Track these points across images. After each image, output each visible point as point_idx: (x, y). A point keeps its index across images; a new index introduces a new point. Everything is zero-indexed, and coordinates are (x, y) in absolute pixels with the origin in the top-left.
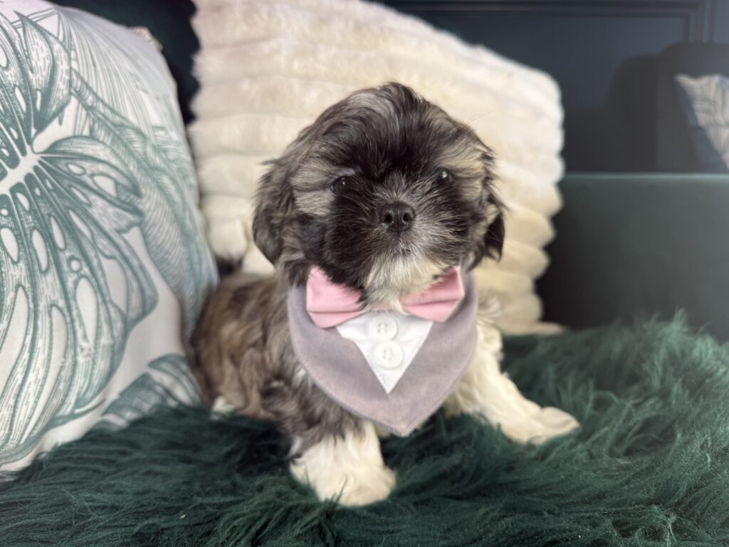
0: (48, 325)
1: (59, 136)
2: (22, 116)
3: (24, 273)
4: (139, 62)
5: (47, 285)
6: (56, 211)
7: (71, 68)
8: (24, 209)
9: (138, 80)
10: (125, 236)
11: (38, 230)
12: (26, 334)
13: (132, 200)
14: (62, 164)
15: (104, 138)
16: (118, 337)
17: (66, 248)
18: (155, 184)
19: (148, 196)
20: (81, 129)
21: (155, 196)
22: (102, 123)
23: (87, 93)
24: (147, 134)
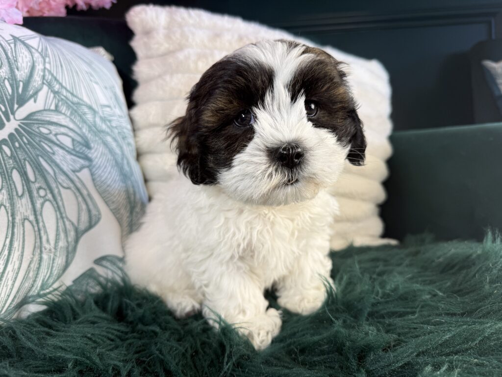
0: (22, 232)
1: (34, 110)
2: (9, 97)
3: (6, 197)
4: (93, 66)
5: (22, 205)
6: (30, 157)
7: (45, 68)
8: (7, 156)
9: (92, 75)
10: (78, 174)
11: (16, 169)
12: (6, 238)
13: (84, 151)
14: (35, 127)
15: (65, 111)
16: (71, 242)
17: (36, 181)
18: (101, 141)
19: (95, 149)
20: (49, 106)
21: (101, 149)
22: (65, 102)
23: (55, 83)
24: (97, 109)
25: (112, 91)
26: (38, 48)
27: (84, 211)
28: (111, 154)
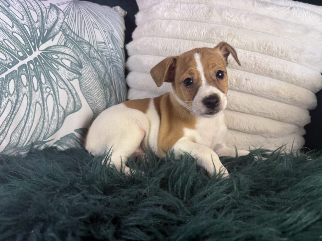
0: (34, 109)
1: (51, 45)
2: (37, 38)
3: (28, 90)
5: (36, 95)
6: (44, 71)
7: (64, 21)
8: (32, 69)
10: (71, 82)
11: (35, 76)
12: (26, 110)
13: (77, 69)
14: (50, 55)
15: (70, 46)
16: (61, 118)
17: (45, 83)
18: (90, 64)
19: (85, 68)
20: (60, 43)
21: (89, 68)
22: (71, 40)
23: (68, 30)
24: (93, 45)
25: (110, 33)
26: (64, 10)
27: (71, 102)
28: (96, 71)
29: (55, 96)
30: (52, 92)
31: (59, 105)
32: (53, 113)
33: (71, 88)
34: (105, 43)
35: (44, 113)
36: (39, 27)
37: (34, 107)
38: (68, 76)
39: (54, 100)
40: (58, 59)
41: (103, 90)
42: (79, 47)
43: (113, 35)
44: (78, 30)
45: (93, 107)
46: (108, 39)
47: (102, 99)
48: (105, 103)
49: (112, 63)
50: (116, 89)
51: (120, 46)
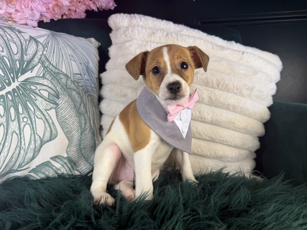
0: (11, 138)
1: (30, 77)
2: (17, 70)
5: (13, 125)
7: (43, 54)
8: (9, 100)
10: (47, 111)
11: (13, 107)
13: (54, 99)
14: (28, 86)
15: (48, 77)
16: (37, 146)
18: (67, 94)
19: (62, 98)
20: (39, 74)
21: (66, 98)
22: (49, 72)
23: (46, 62)
24: (70, 76)
25: (85, 65)
26: (43, 42)
27: (48, 131)
28: (72, 101)
29: (33, 126)
30: (29, 122)
31: (36, 135)
32: (30, 142)
33: (48, 117)
34: (80, 74)
35: (21, 142)
36: (18, 59)
37: (11, 136)
38: (45, 106)
39: (31, 130)
40: (36, 90)
41: (78, 119)
42: (56, 79)
43: (88, 67)
44: (56, 63)
45: (68, 135)
46: (84, 71)
47: (77, 127)
48: (80, 130)
49: (88, 93)
50: (90, 117)
51: (95, 76)
